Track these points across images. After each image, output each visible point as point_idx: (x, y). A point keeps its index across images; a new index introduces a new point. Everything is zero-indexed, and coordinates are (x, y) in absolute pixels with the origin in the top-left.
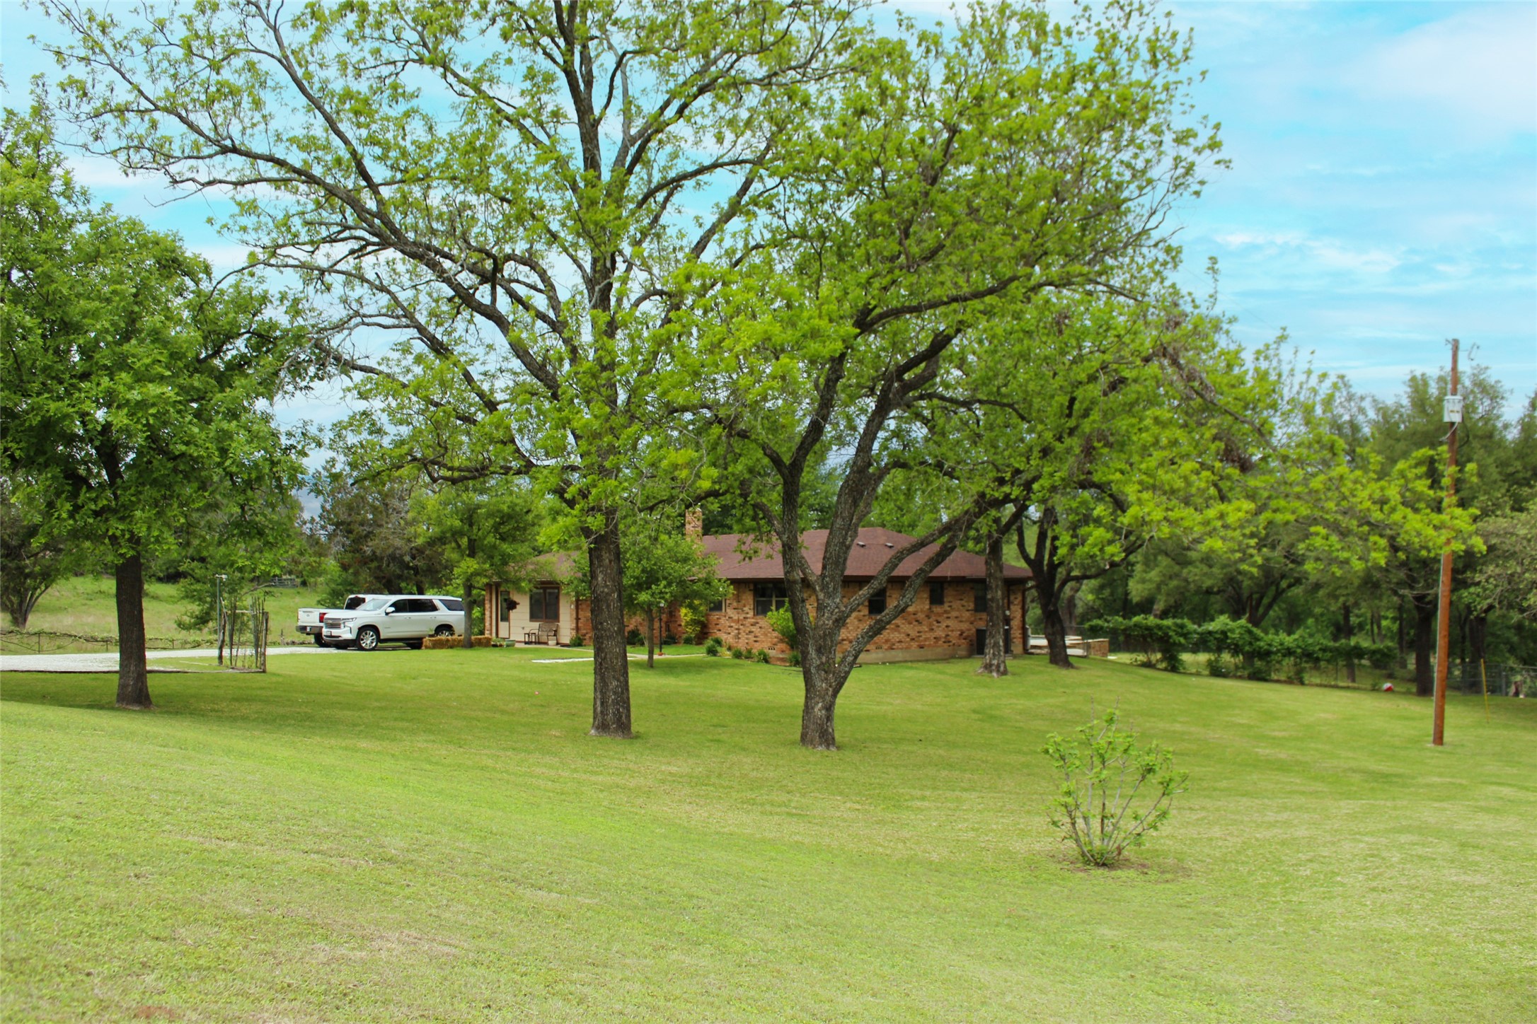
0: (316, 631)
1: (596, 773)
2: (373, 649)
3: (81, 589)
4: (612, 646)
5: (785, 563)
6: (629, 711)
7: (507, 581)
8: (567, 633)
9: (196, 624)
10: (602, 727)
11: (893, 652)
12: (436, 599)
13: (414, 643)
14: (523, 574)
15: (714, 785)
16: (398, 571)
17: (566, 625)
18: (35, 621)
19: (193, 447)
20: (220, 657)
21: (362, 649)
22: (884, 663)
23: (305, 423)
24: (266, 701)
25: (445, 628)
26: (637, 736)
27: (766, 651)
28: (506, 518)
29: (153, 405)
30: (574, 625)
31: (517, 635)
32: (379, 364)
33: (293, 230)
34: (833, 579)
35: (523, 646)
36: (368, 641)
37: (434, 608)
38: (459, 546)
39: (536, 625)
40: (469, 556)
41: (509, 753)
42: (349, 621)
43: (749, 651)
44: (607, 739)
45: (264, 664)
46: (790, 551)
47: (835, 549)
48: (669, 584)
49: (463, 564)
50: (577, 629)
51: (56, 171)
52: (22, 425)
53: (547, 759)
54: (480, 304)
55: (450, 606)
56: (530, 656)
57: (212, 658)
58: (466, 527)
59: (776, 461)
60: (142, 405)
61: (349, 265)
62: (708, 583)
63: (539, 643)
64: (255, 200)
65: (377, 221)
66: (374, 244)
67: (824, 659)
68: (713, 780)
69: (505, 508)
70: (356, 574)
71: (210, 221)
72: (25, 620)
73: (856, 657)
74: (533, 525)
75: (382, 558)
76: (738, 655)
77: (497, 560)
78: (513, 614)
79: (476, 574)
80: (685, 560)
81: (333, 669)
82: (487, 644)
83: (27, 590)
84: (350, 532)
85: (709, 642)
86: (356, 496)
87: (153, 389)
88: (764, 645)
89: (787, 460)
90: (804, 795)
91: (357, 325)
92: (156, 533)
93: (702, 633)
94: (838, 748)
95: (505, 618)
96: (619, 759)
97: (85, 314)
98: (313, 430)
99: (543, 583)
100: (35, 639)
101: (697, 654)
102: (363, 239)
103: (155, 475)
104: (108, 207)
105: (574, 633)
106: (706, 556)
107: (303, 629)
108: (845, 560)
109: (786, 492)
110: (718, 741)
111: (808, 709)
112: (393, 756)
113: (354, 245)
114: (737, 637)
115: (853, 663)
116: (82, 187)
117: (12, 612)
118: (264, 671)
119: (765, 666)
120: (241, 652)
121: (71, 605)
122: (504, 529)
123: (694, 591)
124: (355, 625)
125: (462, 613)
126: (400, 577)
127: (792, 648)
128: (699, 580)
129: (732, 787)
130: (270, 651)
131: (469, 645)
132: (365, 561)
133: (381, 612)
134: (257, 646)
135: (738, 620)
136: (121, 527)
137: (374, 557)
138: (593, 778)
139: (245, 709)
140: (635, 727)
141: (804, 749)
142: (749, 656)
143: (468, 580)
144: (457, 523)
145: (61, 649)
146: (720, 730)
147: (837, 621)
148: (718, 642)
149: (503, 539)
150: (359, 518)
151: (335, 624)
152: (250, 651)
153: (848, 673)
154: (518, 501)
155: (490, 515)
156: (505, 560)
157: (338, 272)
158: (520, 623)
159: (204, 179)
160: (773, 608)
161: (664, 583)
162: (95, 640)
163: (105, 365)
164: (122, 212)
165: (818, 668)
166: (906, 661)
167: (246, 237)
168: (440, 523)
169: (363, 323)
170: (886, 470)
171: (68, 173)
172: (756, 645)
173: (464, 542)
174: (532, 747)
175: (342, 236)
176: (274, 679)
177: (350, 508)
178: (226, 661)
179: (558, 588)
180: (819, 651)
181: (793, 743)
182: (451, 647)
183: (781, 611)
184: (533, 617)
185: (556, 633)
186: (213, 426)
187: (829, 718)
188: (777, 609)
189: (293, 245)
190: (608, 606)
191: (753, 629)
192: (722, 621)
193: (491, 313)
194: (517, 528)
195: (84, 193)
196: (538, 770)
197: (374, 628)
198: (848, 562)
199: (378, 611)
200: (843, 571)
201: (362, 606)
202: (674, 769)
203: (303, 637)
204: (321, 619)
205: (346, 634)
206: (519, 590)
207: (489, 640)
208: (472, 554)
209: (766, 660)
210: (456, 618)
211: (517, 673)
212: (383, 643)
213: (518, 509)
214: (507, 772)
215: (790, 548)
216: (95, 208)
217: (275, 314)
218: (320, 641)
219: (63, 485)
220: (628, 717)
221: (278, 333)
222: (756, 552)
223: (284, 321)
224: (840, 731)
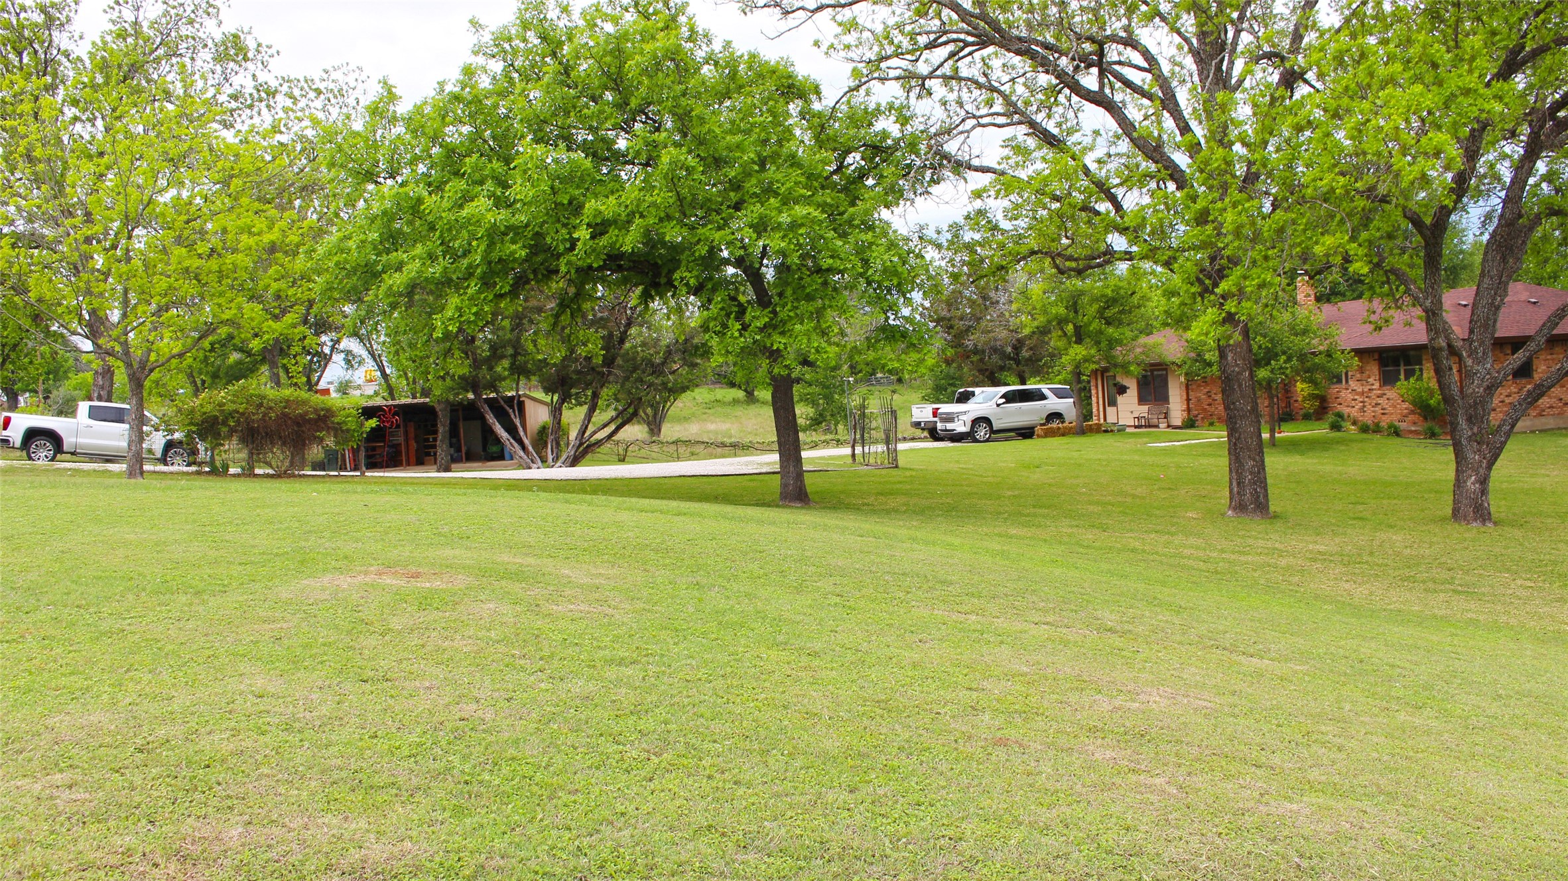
0: (930, 426)
1: (1244, 553)
2: (987, 441)
3: (699, 399)
4: (1245, 426)
5: (1429, 329)
6: (1266, 490)
7: (1115, 366)
8: (1177, 412)
9: (811, 426)
10: (1239, 507)
11: (1543, 420)
12: (1044, 388)
13: (1026, 433)
14: (1130, 358)
15: (1367, 562)
16: (1000, 363)
17: (1177, 408)
18: (669, 431)
19: (839, 262)
20: (853, 455)
21: (976, 441)
22: (1533, 432)
23: (922, 228)
24: (906, 493)
25: (1055, 416)
26: (1276, 516)
27: (1396, 423)
28: (1111, 302)
29: (802, 225)
30: (1185, 407)
31: (1127, 419)
32: (999, 163)
33: (896, 41)
34: (1482, 343)
35: (1132, 430)
36: (982, 433)
37: (1043, 397)
38: (1065, 334)
39: (1145, 408)
40: (1076, 342)
41: (1152, 536)
42: (962, 415)
43: (1377, 425)
44: (1245, 519)
45: (896, 460)
46: (1432, 315)
47: (1482, 312)
48: (1289, 359)
49: (1072, 352)
50: (1189, 410)
51: (682, 19)
52: (693, 254)
53: (1192, 541)
54: (1089, 91)
55: (1059, 394)
56: (1145, 440)
57: (847, 456)
58: (1072, 315)
59: (1417, 222)
60: (794, 226)
61: (947, 69)
62: (1329, 354)
63: (1150, 426)
64: (854, 19)
65: (982, 24)
66: (972, 44)
67: (1475, 429)
68: (1365, 558)
69: (1109, 292)
70: (960, 368)
71: (817, 44)
72: (660, 430)
73: (1513, 426)
74: (1139, 307)
75: (983, 352)
76: (1365, 429)
77: (1103, 345)
78: (1120, 399)
79: (1086, 360)
80: (1305, 332)
81: (958, 462)
82: (1098, 430)
83: (658, 403)
84: (951, 327)
85: (1331, 418)
86: (954, 292)
87: (800, 211)
88: (1393, 418)
89: (1428, 221)
90: (1467, 572)
91: (974, 128)
92: (816, 345)
93: (1321, 409)
94: (1495, 524)
95: (1113, 403)
96: (1263, 539)
97: (729, 149)
98: (930, 233)
99: (1152, 365)
100: (674, 447)
101: (1319, 431)
102: (961, 41)
103: (808, 291)
104: (728, 44)
105: (1185, 414)
106: (1327, 324)
107: (917, 425)
108: (1495, 321)
109: (1427, 255)
110: (1361, 519)
111: (1459, 483)
112: (1045, 541)
113: (951, 47)
114: (1362, 410)
115: (1509, 430)
116: (704, 30)
117: (649, 424)
118: (897, 467)
119: (1398, 440)
120: (873, 449)
121: (694, 415)
122: (1108, 313)
123: (1315, 364)
124: (968, 418)
125: (1071, 400)
126: (1002, 368)
127: (1426, 419)
128: (1320, 353)
129: (1387, 565)
130: (901, 446)
131: (1082, 431)
132: (966, 356)
133: (992, 404)
134: (887, 443)
135: (1363, 393)
136: (783, 341)
137: (976, 351)
138: (1242, 558)
139: (892, 503)
140: (1272, 508)
141: (1457, 526)
142: (1377, 429)
143: (1077, 367)
144: (1062, 311)
145: (693, 456)
146: (1361, 508)
147: (1488, 388)
148: (1340, 416)
149: (1108, 323)
150: (959, 313)
151: (949, 418)
152: (881, 448)
153: (1504, 444)
154: (1121, 284)
155: (1095, 299)
156: (1112, 343)
157: (938, 77)
158: (1129, 408)
159: (813, 6)
160: (1402, 377)
161: (1284, 358)
162: (723, 445)
163: (755, 193)
164: (742, 48)
165: (1470, 439)
166: (1559, 429)
167: (851, 55)
168: (1045, 312)
169: (980, 125)
170: (1537, 220)
171: (690, 19)
172: (1384, 418)
173: (1070, 328)
174: (1173, 529)
175: (940, 41)
176: (908, 473)
177: (949, 304)
178: (859, 458)
179: (1166, 370)
180: (1470, 420)
181: (1443, 519)
182: (1063, 435)
183: (1412, 380)
184: (1142, 400)
185: (1166, 416)
186: (851, 239)
187: (1484, 492)
188: (1407, 378)
189: (897, 56)
190: (1240, 385)
191: (1380, 401)
192: (1343, 394)
193: (1098, 99)
194: (1122, 312)
195: (706, 36)
196: (1187, 552)
197: (986, 420)
198: (1498, 325)
199: (990, 403)
200: (1494, 331)
201: (973, 400)
202: (1322, 548)
203: (918, 433)
204: (935, 414)
205: (960, 427)
206: (1128, 373)
207: (1099, 425)
208: (1079, 341)
209: (1397, 433)
210: (1066, 405)
211: (1137, 458)
212: (997, 434)
213: (1122, 292)
214: (1157, 553)
215: (1434, 314)
216: (717, 46)
217: (887, 125)
218: (934, 435)
219: (730, 306)
220: (1266, 496)
221: (889, 142)
222: (1387, 321)
223: (895, 130)
224: (1496, 504)
